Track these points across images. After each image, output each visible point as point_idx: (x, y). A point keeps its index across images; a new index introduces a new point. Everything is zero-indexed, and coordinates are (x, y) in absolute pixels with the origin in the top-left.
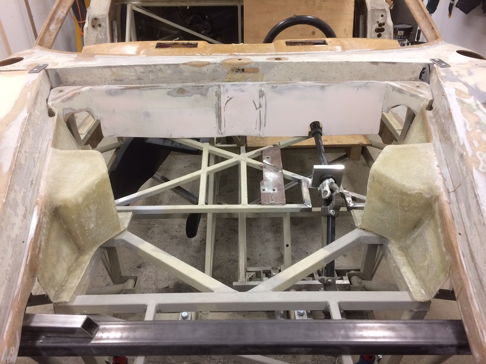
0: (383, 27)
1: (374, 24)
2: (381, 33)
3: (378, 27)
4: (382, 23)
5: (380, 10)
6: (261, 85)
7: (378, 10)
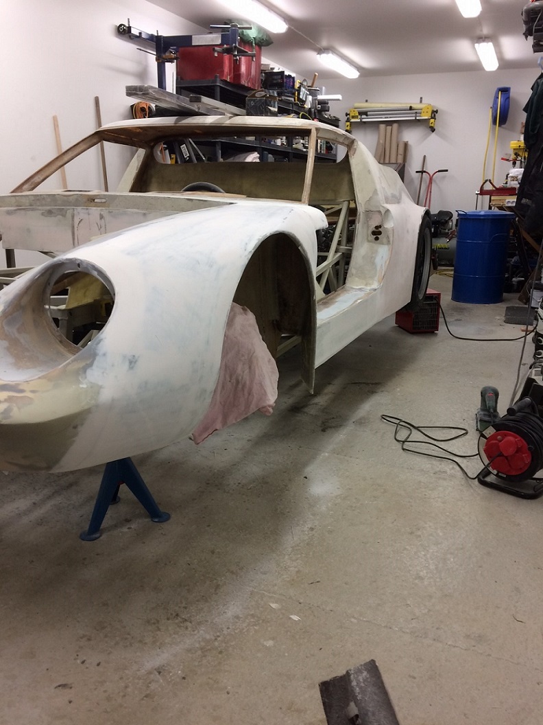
0: (380, 229)
2: (379, 236)
3: (374, 229)
4: (379, 225)
6: (101, 210)
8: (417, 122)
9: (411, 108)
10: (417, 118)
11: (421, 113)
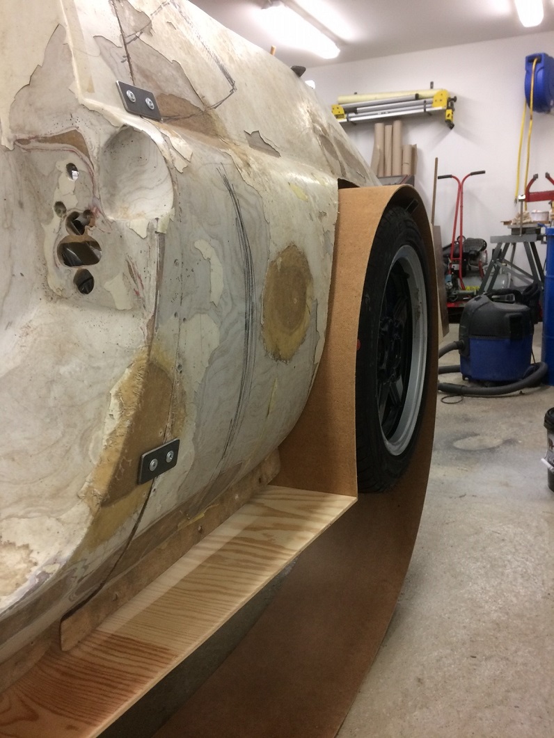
0: (92, 233)
1: (48, 221)
2: (91, 269)
3: (65, 233)
4: (81, 210)
5: (54, 139)
7: (46, 140)
8: (428, 117)
9: (417, 97)
10: (427, 110)
11: (431, 103)
